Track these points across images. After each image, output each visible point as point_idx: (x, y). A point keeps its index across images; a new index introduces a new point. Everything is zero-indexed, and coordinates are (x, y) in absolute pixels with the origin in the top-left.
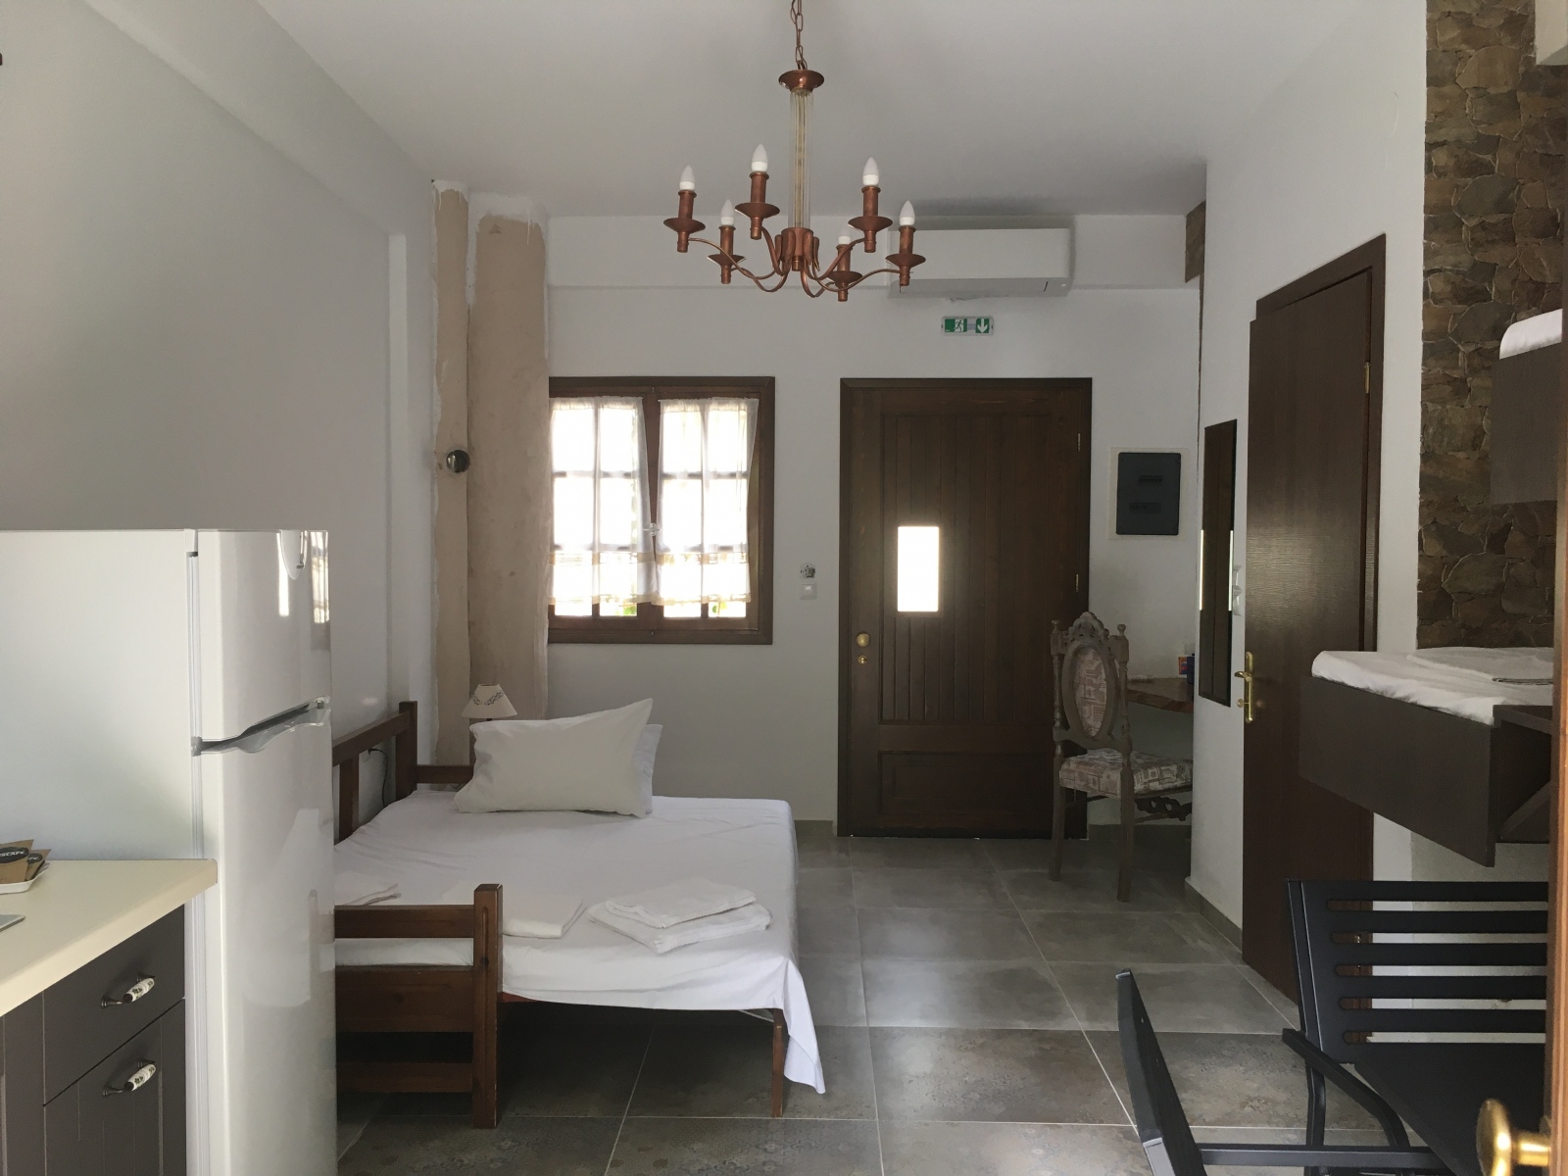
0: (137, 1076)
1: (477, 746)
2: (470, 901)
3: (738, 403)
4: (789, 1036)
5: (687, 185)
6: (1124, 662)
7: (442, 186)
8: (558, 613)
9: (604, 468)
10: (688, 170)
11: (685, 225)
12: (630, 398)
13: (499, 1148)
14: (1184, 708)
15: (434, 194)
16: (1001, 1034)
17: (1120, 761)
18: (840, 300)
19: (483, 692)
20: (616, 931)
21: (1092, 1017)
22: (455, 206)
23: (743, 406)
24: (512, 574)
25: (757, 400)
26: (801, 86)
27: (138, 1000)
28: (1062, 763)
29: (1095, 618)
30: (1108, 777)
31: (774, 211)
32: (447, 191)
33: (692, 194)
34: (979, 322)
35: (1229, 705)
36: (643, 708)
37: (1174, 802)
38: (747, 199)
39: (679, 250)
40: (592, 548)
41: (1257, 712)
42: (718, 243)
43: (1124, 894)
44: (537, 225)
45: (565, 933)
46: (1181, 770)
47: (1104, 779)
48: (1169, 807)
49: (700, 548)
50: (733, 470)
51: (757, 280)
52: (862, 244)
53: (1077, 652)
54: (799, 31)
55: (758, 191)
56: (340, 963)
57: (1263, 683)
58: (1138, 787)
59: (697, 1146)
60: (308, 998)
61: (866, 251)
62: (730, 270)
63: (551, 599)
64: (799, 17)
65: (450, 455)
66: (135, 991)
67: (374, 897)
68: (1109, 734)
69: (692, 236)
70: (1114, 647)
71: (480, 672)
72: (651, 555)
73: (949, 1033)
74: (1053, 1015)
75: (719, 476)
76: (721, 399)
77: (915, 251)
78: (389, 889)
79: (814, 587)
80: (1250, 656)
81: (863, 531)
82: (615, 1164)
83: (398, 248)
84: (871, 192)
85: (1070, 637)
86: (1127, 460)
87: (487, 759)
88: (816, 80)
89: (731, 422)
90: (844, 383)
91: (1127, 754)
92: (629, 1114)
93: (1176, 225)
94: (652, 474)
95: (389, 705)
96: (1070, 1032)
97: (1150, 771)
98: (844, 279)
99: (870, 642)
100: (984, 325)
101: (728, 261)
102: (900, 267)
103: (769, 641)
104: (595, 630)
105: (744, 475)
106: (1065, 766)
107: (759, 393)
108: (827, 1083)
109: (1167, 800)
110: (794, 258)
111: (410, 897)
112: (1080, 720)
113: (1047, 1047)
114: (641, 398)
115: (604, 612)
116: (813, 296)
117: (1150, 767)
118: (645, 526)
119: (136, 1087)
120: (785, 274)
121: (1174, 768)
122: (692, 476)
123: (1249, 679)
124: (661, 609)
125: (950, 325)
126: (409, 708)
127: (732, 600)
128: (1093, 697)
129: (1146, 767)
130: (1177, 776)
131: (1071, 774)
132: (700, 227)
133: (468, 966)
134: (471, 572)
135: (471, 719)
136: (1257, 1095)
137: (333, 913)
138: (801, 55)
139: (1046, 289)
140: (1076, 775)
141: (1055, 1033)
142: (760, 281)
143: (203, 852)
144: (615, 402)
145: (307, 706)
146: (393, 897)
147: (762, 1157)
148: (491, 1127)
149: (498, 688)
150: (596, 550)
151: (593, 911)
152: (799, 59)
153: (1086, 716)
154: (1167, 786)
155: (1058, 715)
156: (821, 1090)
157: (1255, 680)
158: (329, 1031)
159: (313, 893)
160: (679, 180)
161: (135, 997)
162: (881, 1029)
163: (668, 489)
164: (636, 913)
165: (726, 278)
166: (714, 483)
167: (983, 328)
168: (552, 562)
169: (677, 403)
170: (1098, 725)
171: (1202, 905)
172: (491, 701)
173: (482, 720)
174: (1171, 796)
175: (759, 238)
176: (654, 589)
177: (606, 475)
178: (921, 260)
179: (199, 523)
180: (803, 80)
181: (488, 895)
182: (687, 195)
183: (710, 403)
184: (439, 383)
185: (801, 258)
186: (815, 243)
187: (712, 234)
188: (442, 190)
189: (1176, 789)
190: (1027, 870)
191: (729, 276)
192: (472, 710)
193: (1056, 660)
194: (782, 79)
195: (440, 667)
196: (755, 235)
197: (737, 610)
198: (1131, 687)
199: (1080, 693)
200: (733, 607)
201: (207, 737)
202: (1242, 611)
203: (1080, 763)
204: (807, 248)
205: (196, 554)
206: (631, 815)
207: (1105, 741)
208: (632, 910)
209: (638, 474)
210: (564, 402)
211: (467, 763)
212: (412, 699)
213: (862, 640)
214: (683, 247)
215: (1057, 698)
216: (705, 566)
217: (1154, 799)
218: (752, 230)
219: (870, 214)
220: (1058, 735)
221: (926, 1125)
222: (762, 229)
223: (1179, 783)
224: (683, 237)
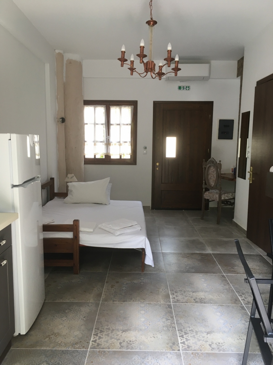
0: (3, 263)
1: (69, 188)
2: (72, 223)
3: (129, 107)
4: (146, 254)
5: (123, 50)
6: (220, 169)
7: (57, 51)
8: (86, 157)
9: (97, 122)
10: (124, 46)
11: (123, 60)
12: (103, 105)
13: (80, 279)
14: (234, 180)
15: (55, 53)
16: (193, 254)
17: (218, 193)
18: (159, 80)
19: (69, 176)
20: (105, 230)
21: (213, 250)
22: (60, 56)
23: (130, 108)
24: (75, 148)
25: (133, 106)
26: (152, 24)
27: (3, 245)
28: (205, 193)
29: (214, 159)
30: (216, 196)
31: (145, 56)
32: (58, 53)
33: (125, 52)
34: (187, 87)
35: (245, 179)
36: (108, 179)
37: (230, 202)
38: (139, 53)
39: (121, 66)
40: (94, 142)
41: (253, 181)
42: (130, 64)
43: (218, 223)
44: (80, 62)
45: (94, 231)
46: (232, 194)
47: (214, 197)
48: (229, 203)
49: (119, 142)
50: (128, 123)
51: (139, 74)
52: (167, 65)
53: (209, 167)
54: (151, 10)
55: (142, 51)
56: (44, 237)
57: (254, 174)
58: (223, 198)
59: (126, 278)
60: (37, 245)
61: (168, 67)
62: (133, 72)
63: (84, 154)
64: (151, 6)
65: (60, 119)
66: (2, 243)
67: (50, 222)
68: (216, 186)
69: (124, 63)
70: (218, 166)
71: (68, 171)
72: (108, 143)
73: (181, 254)
74: (204, 250)
75: (124, 125)
76: (125, 106)
77: (179, 67)
78: (52, 220)
79: (146, 151)
80: (252, 168)
81: (158, 138)
82: (107, 282)
83: (47, 67)
84: (169, 51)
85: (207, 163)
86: (221, 121)
87: (71, 191)
88: (155, 23)
89: (127, 111)
90: (154, 102)
91: (220, 191)
92: (109, 271)
93: (235, 63)
94: (108, 124)
95: (48, 179)
96: (208, 253)
97: (225, 195)
98: (160, 74)
99: (159, 165)
100: (188, 88)
101: (132, 69)
102: (175, 71)
103: (136, 164)
104: (95, 161)
105: (130, 124)
106: (205, 194)
107: (133, 104)
108: (155, 264)
109: (229, 202)
110: (149, 69)
111: (56, 223)
112: (209, 183)
113: (203, 257)
114: (105, 105)
115: (97, 157)
116: (153, 78)
117: (225, 194)
118: (106, 136)
119: (3, 265)
120: (147, 72)
121: (231, 194)
122: (118, 125)
123: (251, 173)
124: (110, 156)
125: (180, 88)
126: (52, 179)
127: (127, 154)
128: (212, 177)
129: (224, 194)
130: (232, 196)
131: (207, 195)
132: (126, 60)
133: (72, 238)
134: (66, 147)
135: (66, 182)
136: (252, 267)
137: (42, 226)
138: (152, 16)
139: (204, 79)
140: (208, 195)
141: (205, 254)
142: (140, 75)
143: (14, 211)
144: (99, 106)
145: (35, 177)
146: (53, 222)
147: (140, 281)
148: (77, 274)
149: (73, 175)
150: (95, 142)
151: (100, 226)
152: (151, 17)
153: (211, 182)
154: (229, 198)
155: (204, 182)
156: (153, 266)
157: (253, 173)
158: (42, 252)
159: (38, 221)
160: (121, 49)
161: (2, 244)
162: (165, 253)
163: (112, 128)
164: (110, 226)
165: (132, 74)
166: (123, 127)
167: (188, 89)
168: (84, 145)
169: (114, 107)
170: (214, 184)
171: (237, 225)
172: (72, 178)
173: (69, 182)
174: (229, 201)
175: (142, 63)
176: (109, 152)
177: (97, 124)
178: (180, 69)
179: (11, 132)
180: (152, 23)
181: (76, 222)
182: (123, 52)
183: (122, 107)
184: (57, 100)
185: (151, 69)
186: (155, 65)
187: (129, 62)
188: (57, 52)
189: (231, 199)
190: (196, 217)
191: (133, 73)
192: (67, 180)
193: (204, 169)
194: (147, 23)
195: (59, 169)
196: (141, 62)
197: (128, 157)
198: (222, 175)
199: (209, 177)
200: (127, 156)
201: (14, 184)
202: (250, 157)
203: (209, 193)
204: (153, 66)
205: (10, 140)
206: (106, 204)
207: (214, 188)
208: (109, 226)
209: (105, 124)
210: (87, 106)
211: (66, 192)
212: (53, 177)
213: (158, 164)
214: (122, 66)
215: (204, 178)
216: (121, 146)
217: (225, 201)
218: (140, 61)
219: (169, 57)
220: (204, 186)
221: (177, 274)
222: (143, 61)
223: (232, 197)
224: (122, 63)
